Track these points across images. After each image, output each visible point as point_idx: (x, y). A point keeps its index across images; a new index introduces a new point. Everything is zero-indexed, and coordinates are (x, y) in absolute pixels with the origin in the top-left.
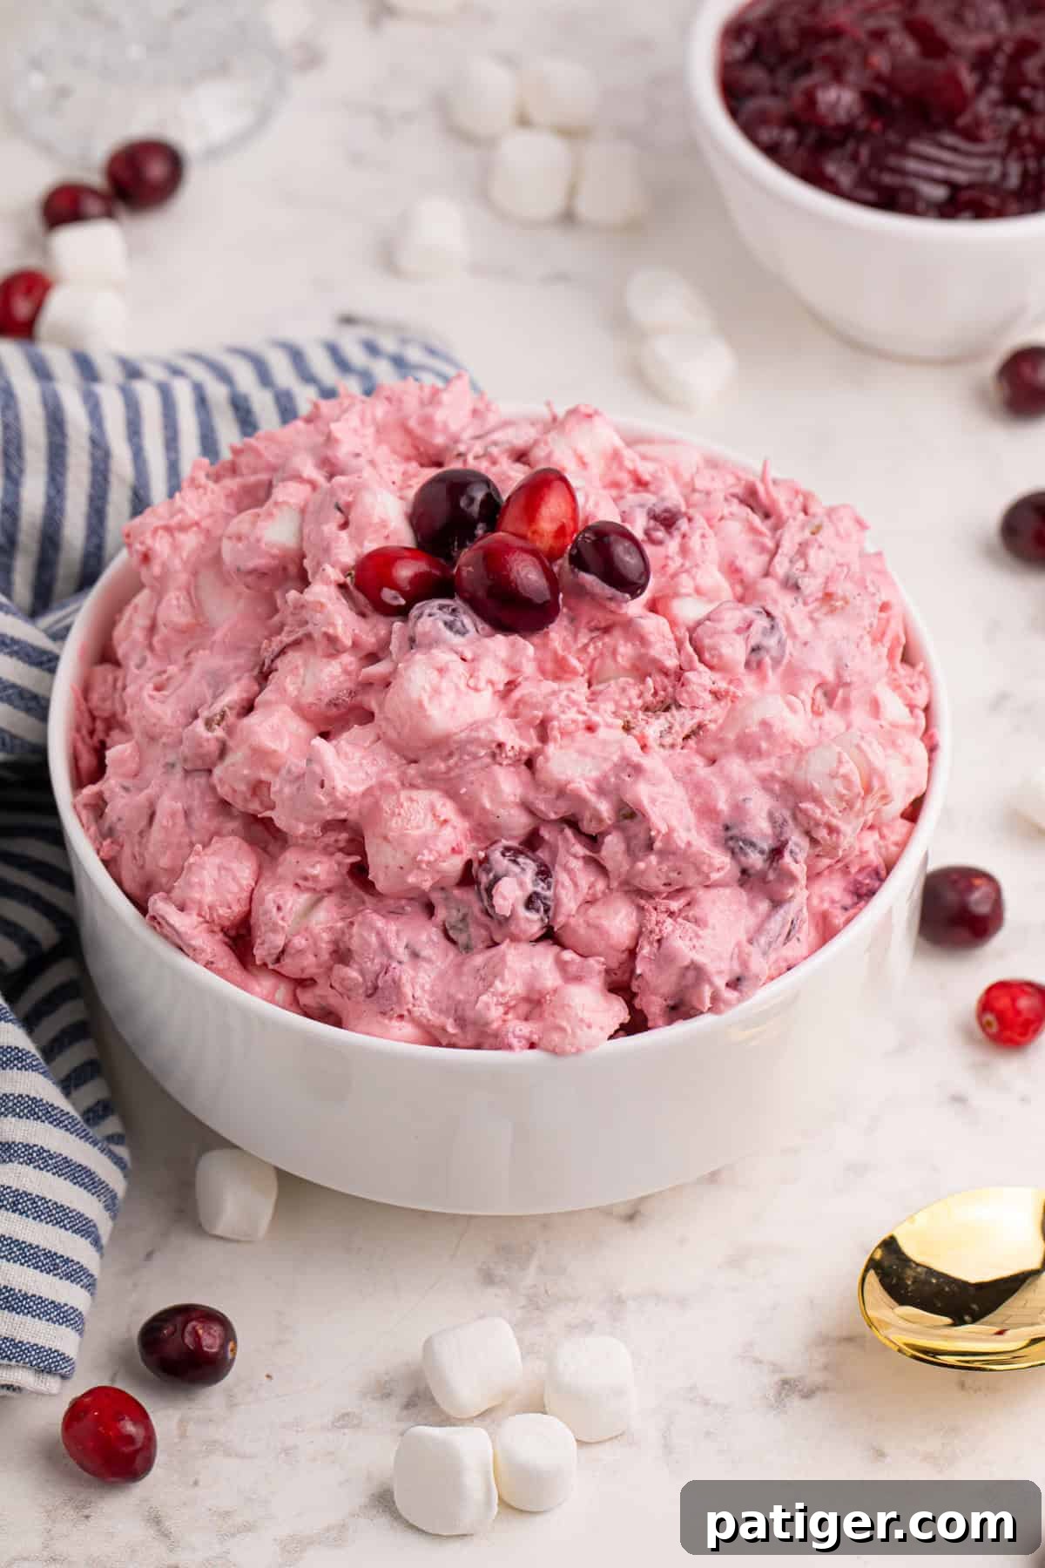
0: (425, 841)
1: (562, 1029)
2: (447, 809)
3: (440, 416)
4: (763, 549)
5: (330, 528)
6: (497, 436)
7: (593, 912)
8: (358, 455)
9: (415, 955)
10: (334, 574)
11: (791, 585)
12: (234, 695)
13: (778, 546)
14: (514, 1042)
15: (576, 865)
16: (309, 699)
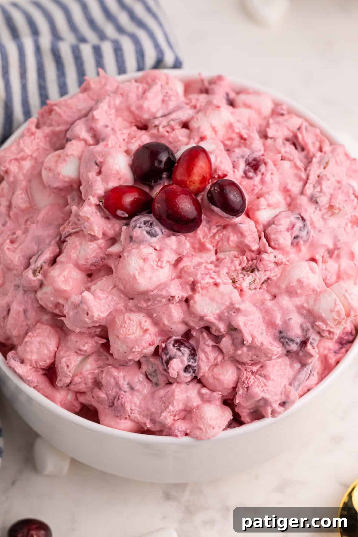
0: (137, 341)
1: (201, 429)
2: (147, 324)
3: (146, 104)
4: (300, 179)
5: (92, 175)
6: (173, 116)
7: (216, 370)
8: (107, 126)
9: (132, 388)
10: (94, 200)
11: (314, 200)
12: (47, 255)
13: (308, 178)
14: (179, 434)
15: (208, 349)
16: (82, 262)
